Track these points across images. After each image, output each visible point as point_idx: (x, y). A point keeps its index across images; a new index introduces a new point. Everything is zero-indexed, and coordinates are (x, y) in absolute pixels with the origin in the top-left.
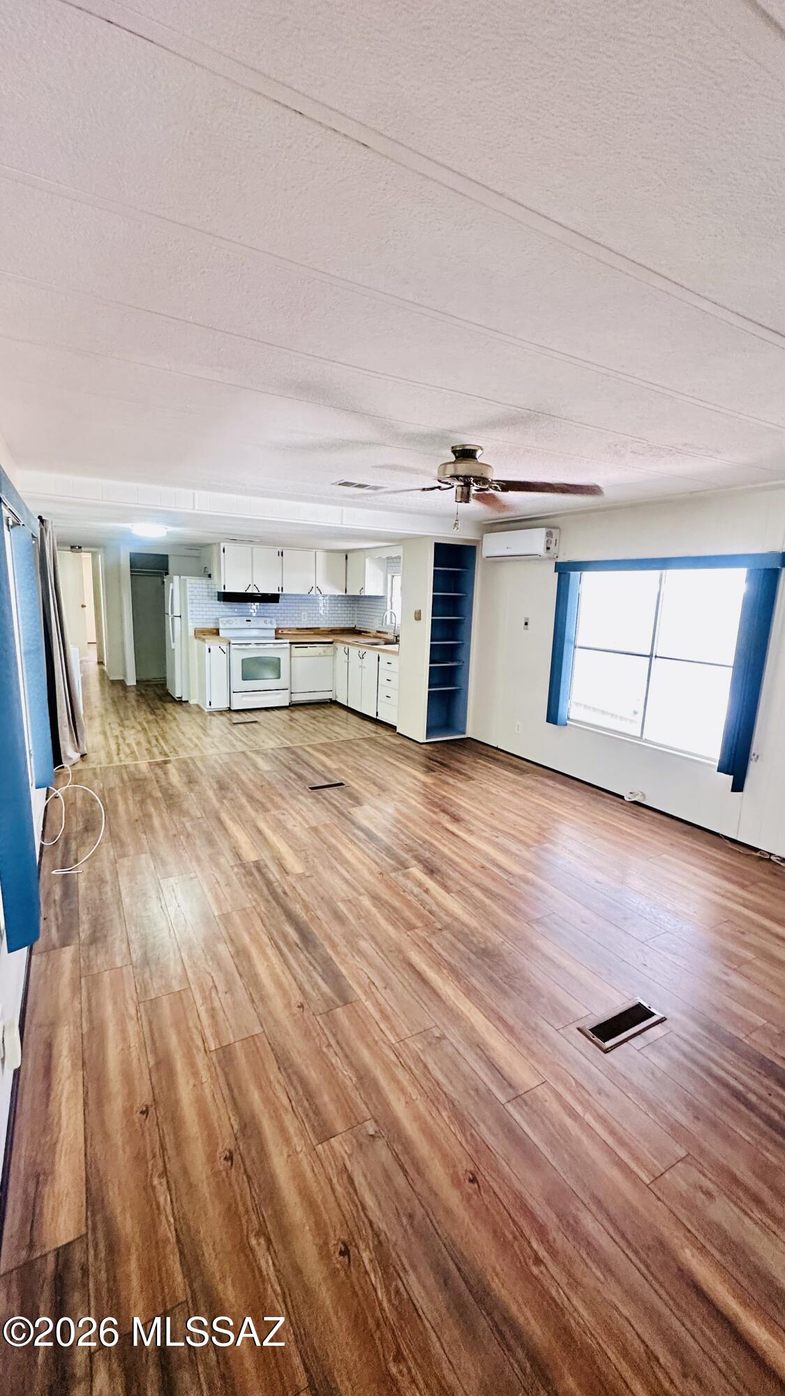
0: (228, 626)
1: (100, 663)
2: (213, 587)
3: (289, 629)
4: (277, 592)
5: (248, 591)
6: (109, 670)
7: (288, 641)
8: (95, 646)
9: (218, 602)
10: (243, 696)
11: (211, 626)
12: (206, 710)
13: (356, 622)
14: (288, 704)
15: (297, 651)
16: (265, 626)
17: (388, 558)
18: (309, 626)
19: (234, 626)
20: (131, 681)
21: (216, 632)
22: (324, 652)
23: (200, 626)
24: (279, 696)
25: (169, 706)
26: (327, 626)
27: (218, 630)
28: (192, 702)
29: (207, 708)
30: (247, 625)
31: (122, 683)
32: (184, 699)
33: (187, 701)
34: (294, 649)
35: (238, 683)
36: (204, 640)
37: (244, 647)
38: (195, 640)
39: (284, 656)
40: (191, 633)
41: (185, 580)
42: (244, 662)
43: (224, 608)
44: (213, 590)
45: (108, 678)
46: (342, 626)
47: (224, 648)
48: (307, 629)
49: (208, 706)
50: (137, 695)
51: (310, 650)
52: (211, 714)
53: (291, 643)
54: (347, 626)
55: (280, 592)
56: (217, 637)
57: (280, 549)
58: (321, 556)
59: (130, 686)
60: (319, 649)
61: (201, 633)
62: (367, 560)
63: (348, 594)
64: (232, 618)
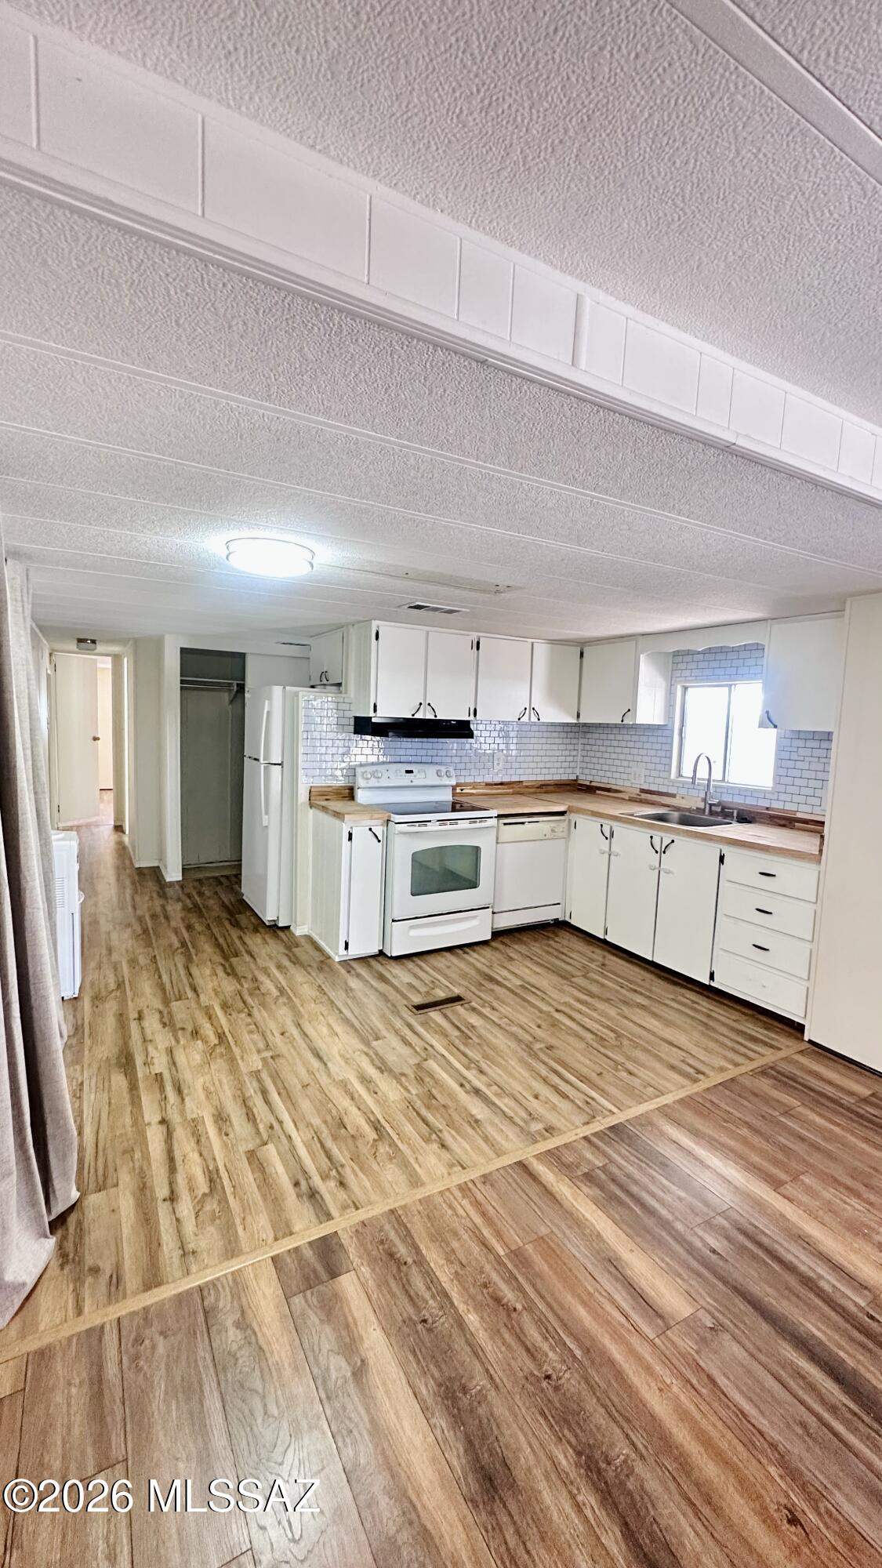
0: (373, 782)
1: (119, 828)
2: (346, 707)
3: (474, 785)
4: (465, 718)
5: (417, 716)
6: (132, 842)
7: (494, 813)
8: (110, 796)
9: (358, 737)
10: (412, 927)
11: (341, 782)
12: (337, 959)
13: (578, 771)
14: (489, 937)
15: (510, 832)
16: (437, 782)
17: (676, 654)
18: (506, 779)
19: (384, 783)
20: (173, 874)
21: (350, 794)
22: (553, 831)
23: (321, 782)
24: (475, 923)
25: (255, 941)
26: (533, 778)
27: (351, 789)
28: (299, 931)
29: (338, 955)
30: (406, 780)
31: (156, 873)
32: (280, 925)
33: (288, 927)
34: (502, 827)
35: (403, 900)
36: (338, 815)
37: (416, 828)
38: (311, 812)
39: (485, 843)
40: (303, 796)
41: (296, 694)
42: (417, 859)
43: (368, 748)
44: (347, 714)
45: (132, 864)
46: (557, 778)
47: (378, 830)
48: (502, 784)
49: (342, 951)
50: (185, 908)
51: (529, 828)
52: (345, 963)
53: (500, 816)
54: (564, 777)
55: (472, 718)
56: (351, 803)
57: (474, 636)
58: (542, 650)
59: (171, 884)
60: (545, 825)
61: (320, 798)
62: (642, 657)
63: (582, 720)
64: (379, 768)
